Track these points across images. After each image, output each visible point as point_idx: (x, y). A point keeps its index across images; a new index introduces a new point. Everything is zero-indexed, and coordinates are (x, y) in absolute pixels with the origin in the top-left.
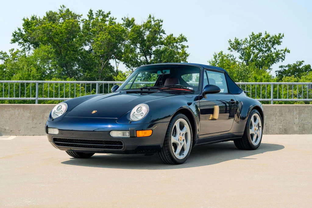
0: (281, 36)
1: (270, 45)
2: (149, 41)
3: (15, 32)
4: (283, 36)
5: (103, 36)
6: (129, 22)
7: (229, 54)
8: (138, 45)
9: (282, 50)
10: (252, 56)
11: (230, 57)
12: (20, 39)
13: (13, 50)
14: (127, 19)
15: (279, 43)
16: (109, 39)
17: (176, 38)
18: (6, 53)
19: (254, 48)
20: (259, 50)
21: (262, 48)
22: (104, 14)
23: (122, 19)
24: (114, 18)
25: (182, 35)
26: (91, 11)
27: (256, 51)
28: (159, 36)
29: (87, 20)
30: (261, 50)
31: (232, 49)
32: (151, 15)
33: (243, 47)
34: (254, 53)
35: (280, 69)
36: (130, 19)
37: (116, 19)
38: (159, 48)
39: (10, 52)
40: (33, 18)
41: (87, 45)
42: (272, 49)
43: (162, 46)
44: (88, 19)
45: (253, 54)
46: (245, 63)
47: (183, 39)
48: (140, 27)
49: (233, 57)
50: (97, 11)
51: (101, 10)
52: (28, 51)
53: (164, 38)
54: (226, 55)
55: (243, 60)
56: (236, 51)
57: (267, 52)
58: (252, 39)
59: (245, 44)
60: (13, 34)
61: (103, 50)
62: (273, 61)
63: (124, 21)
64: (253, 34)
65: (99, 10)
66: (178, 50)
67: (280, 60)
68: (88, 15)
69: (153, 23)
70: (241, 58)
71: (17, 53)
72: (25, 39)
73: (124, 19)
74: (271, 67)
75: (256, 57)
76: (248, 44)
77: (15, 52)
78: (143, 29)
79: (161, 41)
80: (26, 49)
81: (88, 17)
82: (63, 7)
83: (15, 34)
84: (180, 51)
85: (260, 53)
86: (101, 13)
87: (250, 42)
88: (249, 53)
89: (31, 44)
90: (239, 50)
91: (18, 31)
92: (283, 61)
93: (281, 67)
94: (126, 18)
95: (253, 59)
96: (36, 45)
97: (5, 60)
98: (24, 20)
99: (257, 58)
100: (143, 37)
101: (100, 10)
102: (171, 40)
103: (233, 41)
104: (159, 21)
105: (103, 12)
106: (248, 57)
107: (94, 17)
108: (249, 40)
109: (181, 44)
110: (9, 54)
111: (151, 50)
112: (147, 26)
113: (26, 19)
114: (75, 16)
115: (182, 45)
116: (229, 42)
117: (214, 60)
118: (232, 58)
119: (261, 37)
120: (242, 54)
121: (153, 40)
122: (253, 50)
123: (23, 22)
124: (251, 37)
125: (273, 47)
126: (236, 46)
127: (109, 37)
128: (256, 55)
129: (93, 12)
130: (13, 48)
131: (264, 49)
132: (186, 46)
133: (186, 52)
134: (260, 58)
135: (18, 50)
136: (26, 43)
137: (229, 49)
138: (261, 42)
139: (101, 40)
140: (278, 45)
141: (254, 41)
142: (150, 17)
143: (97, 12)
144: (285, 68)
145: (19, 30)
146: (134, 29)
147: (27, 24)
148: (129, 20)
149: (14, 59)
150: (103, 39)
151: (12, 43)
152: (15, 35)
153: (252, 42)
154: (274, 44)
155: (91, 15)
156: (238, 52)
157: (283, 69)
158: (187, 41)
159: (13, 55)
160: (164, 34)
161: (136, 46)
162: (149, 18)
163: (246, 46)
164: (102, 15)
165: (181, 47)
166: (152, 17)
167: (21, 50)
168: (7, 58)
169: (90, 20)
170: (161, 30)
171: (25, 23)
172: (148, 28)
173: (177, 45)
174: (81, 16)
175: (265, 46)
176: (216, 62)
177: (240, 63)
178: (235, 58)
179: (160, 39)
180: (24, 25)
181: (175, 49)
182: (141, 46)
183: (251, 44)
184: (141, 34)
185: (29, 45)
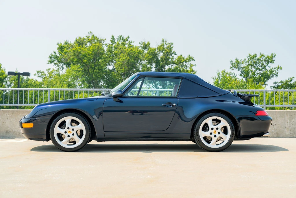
0: (273, 55)
1: (264, 63)
2: (162, 61)
3: (51, 55)
4: (276, 55)
5: (124, 57)
6: (146, 45)
7: (230, 72)
8: (154, 65)
9: (275, 68)
10: (250, 73)
11: (232, 74)
12: (55, 60)
13: (49, 69)
14: (144, 43)
15: (272, 62)
16: (129, 60)
17: (185, 58)
18: (43, 72)
19: (252, 67)
20: (256, 68)
21: (259, 67)
23: (140, 43)
24: (132, 42)
25: (189, 55)
26: (113, 36)
27: (253, 69)
28: (171, 57)
29: (110, 45)
30: (257, 69)
31: (233, 68)
32: (164, 39)
33: (242, 66)
34: (252, 71)
35: (275, 85)
37: (134, 42)
38: (171, 67)
39: (47, 71)
40: (66, 43)
41: (110, 65)
42: (267, 68)
43: (173, 65)
45: (251, 72)
46: (244, 80)
47: (191, 59)
48: (155, 50)
49: (234, 74)
50: (119, 37)
51: (122, 36)
52: (61, 70)
53: (175, 58)
54: (228, 73)
55: (243, 77)
56: (237, 70)
57: (263, 70)
58: (249, 59)
59: (244, 64)
60: (50, 56)
61: (123, 69)
62: (268, 78)
63: (141, 44)
64: (250, 56)
65: (120, 36)
66: (187, 68)
67: (275, 76)
68: (111, 40)
69: (165, 46)
70: (241, 75)
71: (53, 72)
72: (59, 60)
73: (141, 43)
74: (266, 83)
75: (254, 74)
76: (247, 64)
77: (51, 71)
78: (158, 51)
79: (172, 61)
80: (60, 69)
81: (111, 42)
82: (90, 33)
83: (51, 56)
84: (188, 69)
85: (257, 70)
86: (122, 38)
87: (248, 61)
88: (248, 71)
89: (64, 64)
90: (239, 69)
91: (54, 54)
92: (277, 77)
93: (275, 83)
94: (143, 42)
95: (251, 76)
96: (68, 65)
97: (43, 78)
98: (58, 44)
99: (254, 76)
100: (158, 58)
102: (180, 61)
103: (234, 61)
104: (170, 44)
105: (123, 37)
106: (247, 75)
107: (116, 41)
108: (247, 60)
109: (189, 63)
110: (46, 73)
111: (165, 68)
112: (161, 49)
113: (60, 44)
114: (100, 41)
115: (191, 64)
116: (230, 62)
117: (217, 77)
118: (233, 75)
119: (257, 57)
120: (242, 72)
121: (166, 60)
122: (251, 68)
123: (58, 46)
124: (249, 58)
125: (267, 65)
126: (237, 65)
127: (128, 58)
128: (253, 73)
129: (114, 37)
130: (49, 68)
131: (261, 68)
132: (194, 65)
133: (193, 70)
134: (257, 75)
135: (54, 69)
136: (60, 63)
137: (231, 68)
138: (257, 61)
139: (122, 61)
140: (272, 63)
141: (251, 61)
142: (163, 41)
143: (118, 38)
144: (278, 84)
145: (55, 53)
146: (150, 51)
147: (61, 48)
148: (145, 44)
149: (50, 77)
150: (123, 59)
151: (48, 64)
153: (249, 62)
154: (268, 62)
155: (113, 40)
156: (238, 70)
157: (276, 85)
158: (194, 61)
159: (49, 74)
160: (175, 55)
161: (152, 65)
163: (245, 65)
164: (123, 40)
165: (190, 66)
166: (165, 41)
167: (56, 69)
168: (45, 76)
169: (112, 44)
170: (173, 51)
171: (59, 47)
172: (161, 50)
173: (187, 64)
174: (106, 40)
175: (261, 65)
176: (219, 78)
177: (240, 79)
178: (236, 76)
179: (172, 59)
180: (58, 49)
181: (185, 68)
182: (156, 65)
183: (249, 63)
184: (155, 55)
185: (63, 65)
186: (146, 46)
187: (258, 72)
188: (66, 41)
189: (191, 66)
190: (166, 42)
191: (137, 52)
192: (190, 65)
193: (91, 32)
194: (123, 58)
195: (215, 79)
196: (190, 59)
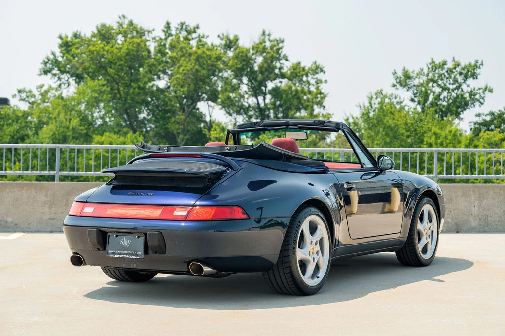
0: (478, 65)
1: (460, 79)
2: (262, 72)
3: (48, 59)
4: (482, 65)
5: (188, 65)
6: (231, 42)
7: (392, 94)
8: (245, 80)
9: (480, 89)
10: (431, 98)
11: (395, 98)
12: (54, 69)
13: (42, 86)
14: (227, 37)
15: (474, 76)
16: (197, 71)
17: (307, 68)
18: (30, 91)
19: (435, 84)
20: (442, 87)
21: (447, 84)
22: (189, 28)
23: (219, 36)
24: (204, 36)
25: (316, 63)
26: (168, 24)
27: (437, 90)
28: (278, 65)
29: (161, 39)
30: (445, 88)
31: (398, 86)
32: (265, 30)
33: (416, 82)
34: (434, 93)
35: (477, 119)
36: (232, 38)
37: (208, 37)
38: (279, 84)
39: (37, 89)
40: (76, 36)
41: (161, 78)
42: (464, 87)
43: (283, 80)
44: (163, 37)
45: (432, 94)
46: (419, 109)
47: (318, 69)
48: (248, 51)
49: (400, 99)
50: (178, 24)
51: (185, 23)
52: (66, 88)
53: (287, 67)
54: (388, 95)
55: (416, 104)
56: (405, 89)
57: (456, 91)
58: (430, 70)
59: (419, 78)
60: (44, 61)
61: (186, 88)
62: (465, 106)
63: (221, 40)
64: (433, 62)
66: (310, 86)
67: (477, 104)
68: (164, 31)
69: (268, 44)
70: (412, 100)
71: (49, 92)
72: (62, 69)
73: (221, 36)
74: (461, 116)
75: (438, 98)
76: (425, 78)
77: (46, 89)
78: (253, 54)
79: (281, 72)
80: (62, 85)
81: (163, 34)
82: (122, 18)
83: (47, 61)
84: (312, 88)
85: (444, 92)
86: (184, 27)
87: (428, 74)
88: (426, 92)
89: (72, 76)
90: (409, 88)
91: (52, 57)
92: (482, 106)
93: (479, 115)
94: (225, 34)
95: (432, 102)
96: (79, 78)
97: (29, 103)
98: (60, 38)
99: (439, 102)
100: (253, 67)
101: (183, 22)
102: (297, 73)
103: (400, 74)
104: (277, 41)
105: (187, 26)
106: (424, 100)
107: (173, 32)
108: (426, 71)
109: (314, 77)
110: (36, 92)
111: (266, 87)
112: (259, 49)
113: (63, 36)
114: (141, 33)
115: (317, 78)
116: (394, 74)
117: (367, 104)
118: (398, 100)
119: (446, 67)
120: (414, 94)
121: (268, 71)
122: (433, 86)
123: (60, 41)
124: (430, 67)
125: (464, 82)
126: (405, 80)
127: (197, 67)
128: (437, 95)
129: (170, 25)
131: (451, 87)
132: (323, 80)
133: (322, 91)
134: (445, 100)
135: (50, 86)
136: (63, 74)
137: (394, 86)
138: (446, 74)
139: (185, 72)
140: (474, 78)
141: (434, 73)
142: (264, 34)
143: (177, 26)
144: (485, 118)
145: (53, 54)
146: (238, 54)
147: (66, 46)
148: (229, 39)
149: (44, 102)
150: (187, 69)
151: (40, 75)
152: (47, 63)
153: (430, 75)
154: (466, 77)
155: (167, 31)
156: (408, 90)
157: (481, 119)
158: (324, 73)
159: (42, 95)
160: (287, 62)
161: (241, 80)
162: (262, 36)
163: (422, 81)
164: (186, 31)
165: (315, 82)
166: (267, 33)
167: (55, 85)
168: (33, 100)
169: (166, 39)
170: (282, 55)
171: (63, 43)
172: (260, 51)
173: (309, 78)
174: (153, 32)
175: (452, 82)
176: (372, 107)
177: (411, 108)
178: (403, 101)
179: (280, 69)
180: (61, 46)
181: (305, 85)
182: (250, 80)
183: (429, 77)
184: (248, 62)
185: (68, 78)
186: (230, 44)
187: (445, 94)
188: (76, 31)
189: (318, 82)
190: (269, 35)
191: (215, 56)
192: (315, 80)
193: (124, 17)
194: (186, 67)
195: (363, 108)
196: (316, 69)
